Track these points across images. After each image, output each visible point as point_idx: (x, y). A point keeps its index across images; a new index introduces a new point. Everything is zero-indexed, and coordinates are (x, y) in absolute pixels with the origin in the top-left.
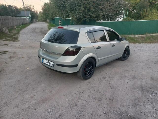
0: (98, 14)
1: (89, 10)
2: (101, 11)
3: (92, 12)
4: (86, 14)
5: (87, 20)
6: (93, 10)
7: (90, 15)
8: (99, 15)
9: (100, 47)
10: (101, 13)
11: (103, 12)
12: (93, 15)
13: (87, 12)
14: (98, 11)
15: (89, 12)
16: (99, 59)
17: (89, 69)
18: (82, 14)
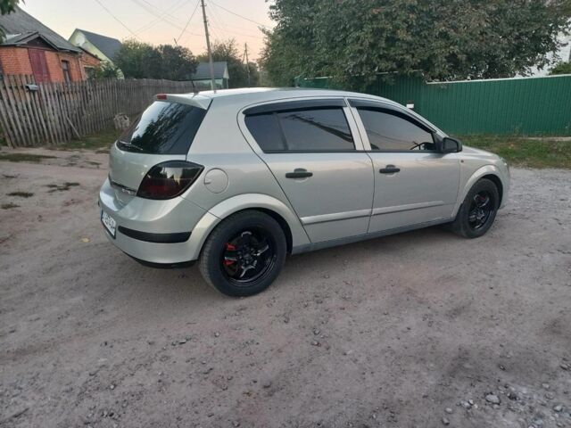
0: (428, 54)
1: (392, 41)
2: (442, 42)
3: (405, 46)
4: (381, 57)
5: (384, 80)
6: (409, 38)
7: (394, 60)
8: (435, 56)
9: (309, 171)
10: (441, 48)
11: (451, 44)
12: (408, 57)
13: (384, 49)
14: (429, 41)
15: (393, 49)
16: (302, 219)
17: (255, 258)
18: (366, 56)
